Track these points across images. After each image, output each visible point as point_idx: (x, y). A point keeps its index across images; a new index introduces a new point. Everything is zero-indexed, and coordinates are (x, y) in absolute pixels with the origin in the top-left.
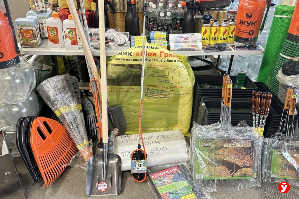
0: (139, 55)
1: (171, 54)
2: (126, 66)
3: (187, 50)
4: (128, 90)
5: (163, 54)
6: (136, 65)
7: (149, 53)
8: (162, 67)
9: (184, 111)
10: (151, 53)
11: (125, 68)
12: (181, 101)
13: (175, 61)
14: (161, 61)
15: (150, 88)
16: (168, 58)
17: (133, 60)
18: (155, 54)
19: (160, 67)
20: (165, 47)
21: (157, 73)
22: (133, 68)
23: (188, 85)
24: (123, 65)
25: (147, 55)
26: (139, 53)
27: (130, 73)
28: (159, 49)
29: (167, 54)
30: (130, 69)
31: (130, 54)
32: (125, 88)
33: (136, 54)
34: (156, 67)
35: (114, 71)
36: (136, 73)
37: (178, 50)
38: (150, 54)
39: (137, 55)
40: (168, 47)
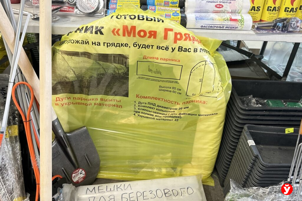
0: (119, 35)
1: (189, 35)
2: (92, 57)
3: (221, 28)
4: (102, 102)
5: (171, 35)
6: (115, 56)
7: (140, 31)
8: (168, 62)
9: (205, 144)
10: (144, 32)
11: (91, 61)
12: (201, 126)
13: (195, 50)
14: (167, 48)
15: (143, 100)
16: (180, 43)
17: (106, 44)
18: (153, 34)
19: (164, 62)
20: (177, 19)
21: (158, 73)
22: (107, 62)
23: (218, 99)
24: (87, 54)
25: (137, 35)
26: (119, 30)
27: (102, 71)
28: (163, 21)
29: (180, 34)
30: (101, 63)
31: (99, 31)
32: (94, 98)
33: (113, 31)
34: (156, 61)
35: (69, 66)
36: (114, 71)
37: (203, 28)
38: (142, 34)
39: (114, 35)
40: (181, 20)
